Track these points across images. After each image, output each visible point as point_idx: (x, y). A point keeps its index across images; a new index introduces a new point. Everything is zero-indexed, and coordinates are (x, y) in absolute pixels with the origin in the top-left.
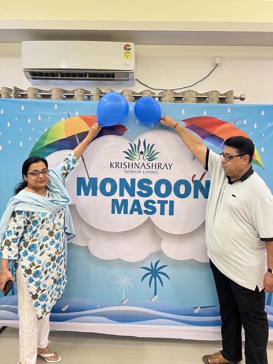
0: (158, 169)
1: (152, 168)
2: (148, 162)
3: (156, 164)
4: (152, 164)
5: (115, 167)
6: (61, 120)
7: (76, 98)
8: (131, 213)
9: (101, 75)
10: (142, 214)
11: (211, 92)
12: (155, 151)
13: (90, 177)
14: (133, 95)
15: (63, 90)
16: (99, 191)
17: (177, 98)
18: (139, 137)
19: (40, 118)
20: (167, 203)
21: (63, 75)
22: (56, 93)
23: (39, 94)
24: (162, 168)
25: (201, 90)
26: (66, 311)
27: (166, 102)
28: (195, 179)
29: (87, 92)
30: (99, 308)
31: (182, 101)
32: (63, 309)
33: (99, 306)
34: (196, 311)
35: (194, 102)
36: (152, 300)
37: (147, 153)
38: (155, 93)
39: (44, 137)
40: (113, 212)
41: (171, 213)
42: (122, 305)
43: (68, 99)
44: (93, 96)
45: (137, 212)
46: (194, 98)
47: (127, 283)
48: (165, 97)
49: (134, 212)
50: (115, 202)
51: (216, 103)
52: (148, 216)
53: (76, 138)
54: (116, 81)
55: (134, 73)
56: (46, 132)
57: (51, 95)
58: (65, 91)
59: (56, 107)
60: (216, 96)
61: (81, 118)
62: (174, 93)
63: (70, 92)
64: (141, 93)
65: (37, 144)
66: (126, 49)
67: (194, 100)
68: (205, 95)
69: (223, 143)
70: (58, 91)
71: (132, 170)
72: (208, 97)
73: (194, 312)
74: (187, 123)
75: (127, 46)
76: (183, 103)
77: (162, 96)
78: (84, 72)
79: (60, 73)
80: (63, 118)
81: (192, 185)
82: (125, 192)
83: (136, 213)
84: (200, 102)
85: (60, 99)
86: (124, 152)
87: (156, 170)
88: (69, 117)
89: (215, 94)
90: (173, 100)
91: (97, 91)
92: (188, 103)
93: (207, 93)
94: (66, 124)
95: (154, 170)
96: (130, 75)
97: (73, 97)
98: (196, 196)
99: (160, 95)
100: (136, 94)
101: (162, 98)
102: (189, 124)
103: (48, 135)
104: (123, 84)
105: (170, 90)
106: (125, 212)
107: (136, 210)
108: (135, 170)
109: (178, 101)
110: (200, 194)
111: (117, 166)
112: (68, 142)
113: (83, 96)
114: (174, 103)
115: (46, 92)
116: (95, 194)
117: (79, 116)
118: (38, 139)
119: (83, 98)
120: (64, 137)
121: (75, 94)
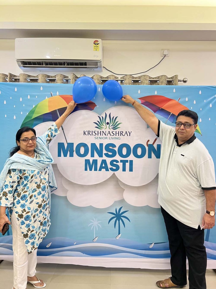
0: (121, 135)
1: (116, 135)
2: (112, 130)
3: (119, 132)
4: (116, 132)
5: (87, 134)
6: (45, 99)
7: (57, 81)
8: (100, 170)
9: (77, 64)
10: (109, 171)
11: (161, 76)
12: (118, 122)
13: (68, 142)
14: (101, 79)
15: (47, 75)
16: (75, 153)
17: (135, 81)
18: (105, 112)
19: (29, 97)
20: (128, 162)
21: (47, 64)
22: (41, 78)
23: (28, 78)
24: (124, 135)
25: (153, 75)
26: (50, 248)
27: (126, 84)
28: (149, 143)
29: (65, 76)
30: (76, 245)
31: (138, 83)
32: (48, 246)
33: (75, 243)
34: (151, 246)
35: (148, 84)
36: (117, 238)
37: (111, 124)
38: (118, 78)
39: (32, 112)
40: (86, 169)
41: (131, 170)
42: (93, 242)
43: (51, 82)
44: (70, 80)
45: (105, 169)
46: (147, 81)
47: (97, 225)
48: (125, 80)
49: (102, 169)
50: (87, 161)
51: (164, 85)
52: (113, 172)
53: (57, 112)
54: (88, 68)
55: (102, 62)
56: (34, 107)
57: (38, 79)
58: (49, 76)
59: (42, 88)
60: (164, 79)
61: (61, 97)
62: (133, 78)
63: (53, 77)
64: (107, 77)
65: (27, 117)
66: (95, 44)
67: (148, 82)
68: (156, 79)
69: (170, 116)
70: (43, 76)
71: (100, 136)
72: (158, 80)
73: (150, 247)
74: (142, 100)
75: (96, 41)
76: (140, 85)
77: (123, 80)
78: (63, 61)
79: (45, 62)
80: (47, 97)
81: (147, 148)
82: (95, 154)
83: (103, 170)
84: (152, 84)
85: (45, 83)
86: (94, 123)
87: (118, 137)
88: (52, 96)
89: (164, 78)
90: (131, 83)
91: (73, 76)
92: (143, 85)
93: (158, 77)
94: (49, 102)
95: (117, 136)
96: (98, 64)
97: (55, 81)
98: (150, 157)
99: (122, 79)
100: (104, 79)
101: (123, 81)
102: (144, 101)
103: (35, 110)
104: (94, 71)
105: (129, 75)
106: (96, 170)
107: (103, 168)
108: (103, 136)
109: (135, 84)
110: (153, 155)
111: (89, 134)
112: (51, 115)
113: (62, 80)
114: (132, 85)
115: (34, 77)
116: (71, 155)
117: (59, 96)
118: (28, 114)
119: (62, 81)
120: (48, 112)
121: (57, 79)
